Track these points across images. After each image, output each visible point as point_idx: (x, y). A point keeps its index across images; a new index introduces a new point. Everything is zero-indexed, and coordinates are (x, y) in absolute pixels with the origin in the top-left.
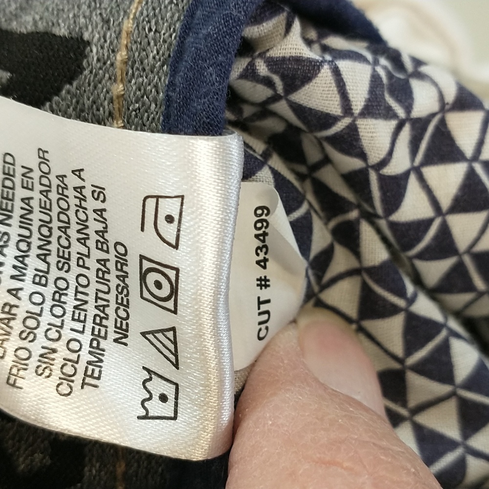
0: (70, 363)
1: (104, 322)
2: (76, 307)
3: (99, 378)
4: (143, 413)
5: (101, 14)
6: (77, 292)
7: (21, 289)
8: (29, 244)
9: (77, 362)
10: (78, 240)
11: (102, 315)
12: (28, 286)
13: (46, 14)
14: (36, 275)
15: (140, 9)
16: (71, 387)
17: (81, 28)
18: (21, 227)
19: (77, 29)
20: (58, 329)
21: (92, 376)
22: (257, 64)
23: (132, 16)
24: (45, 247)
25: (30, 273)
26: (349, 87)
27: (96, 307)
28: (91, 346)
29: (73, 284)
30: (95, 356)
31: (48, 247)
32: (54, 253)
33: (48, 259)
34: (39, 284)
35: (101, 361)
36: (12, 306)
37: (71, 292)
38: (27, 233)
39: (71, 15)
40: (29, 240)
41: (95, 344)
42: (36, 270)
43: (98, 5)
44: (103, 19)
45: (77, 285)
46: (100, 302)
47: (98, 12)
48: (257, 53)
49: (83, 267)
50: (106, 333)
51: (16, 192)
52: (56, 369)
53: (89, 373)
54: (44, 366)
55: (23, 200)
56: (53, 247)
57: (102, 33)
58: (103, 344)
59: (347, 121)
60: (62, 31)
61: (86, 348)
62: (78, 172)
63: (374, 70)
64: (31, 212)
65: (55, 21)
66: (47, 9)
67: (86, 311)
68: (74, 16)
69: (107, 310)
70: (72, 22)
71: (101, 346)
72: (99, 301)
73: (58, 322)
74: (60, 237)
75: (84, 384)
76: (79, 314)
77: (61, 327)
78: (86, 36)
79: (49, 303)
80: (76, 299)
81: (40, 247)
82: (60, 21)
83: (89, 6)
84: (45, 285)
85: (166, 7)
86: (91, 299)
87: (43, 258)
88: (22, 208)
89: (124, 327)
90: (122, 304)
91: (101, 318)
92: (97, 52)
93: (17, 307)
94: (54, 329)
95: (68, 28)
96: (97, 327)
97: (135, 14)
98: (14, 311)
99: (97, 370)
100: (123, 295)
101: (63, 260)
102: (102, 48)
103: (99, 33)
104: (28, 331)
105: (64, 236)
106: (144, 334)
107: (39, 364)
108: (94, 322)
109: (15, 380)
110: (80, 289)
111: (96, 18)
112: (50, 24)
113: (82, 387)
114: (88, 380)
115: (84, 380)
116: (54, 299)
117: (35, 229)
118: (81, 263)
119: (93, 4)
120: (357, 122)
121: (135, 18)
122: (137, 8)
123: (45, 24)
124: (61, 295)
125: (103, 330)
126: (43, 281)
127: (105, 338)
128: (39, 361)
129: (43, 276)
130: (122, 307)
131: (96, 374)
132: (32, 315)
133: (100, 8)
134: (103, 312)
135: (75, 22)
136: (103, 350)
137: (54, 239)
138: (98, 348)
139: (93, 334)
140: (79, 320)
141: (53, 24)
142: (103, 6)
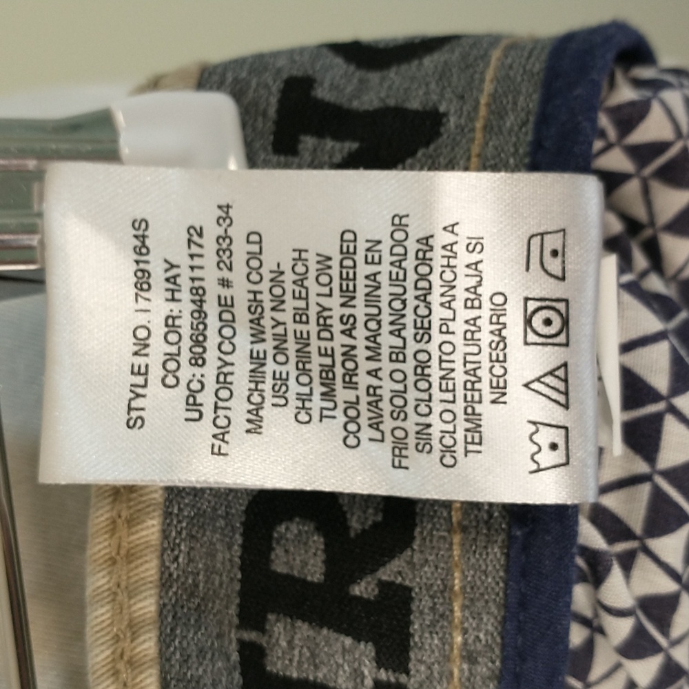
0: (447, 435)
1: (477, 386)
2: (442, 378)
3: (480, 443)
4: (535, 467)
6: (441, 361)
7: (380, 369)
8: (379, 323)
9: (454, 432)
10: (442, 305)
11: (473, 379)
12: (386, 366)
14: (391, 354)
16: (454, 458)
18: (366, 306)
20: (427, 403)
21: (473, 443)
24: (398, 322)
25: (385, 352)
27: (466, 372)
28: (466, 413)
29: (435, 354)
30: (473, 423)
31: (402, 321)
32: (410, 326)
33: (403, 333)
34: (397, 361)
35: (480, 426)
36: (375, 388)
37: (435, 362)
38: (375, 311)
40: (378, 318)
41: (470, 410)
42: (391, 347)
45: (440, 353)
46: (469, 366)
49: (448, 332)
50: (481, 396)
51: (358, 270)
52: (435, 443)
53: (469, 440)
54: (422, 442)
55: (367, 277)
56: (409, 319)
58: (478, 409)
61: (461, 416)
62: (451, 229)
64: (378, 288)
67: (453, 379)
69: (479, 373)
71: (477, 411)
72: (467, 365)
73: (425, 396)
74: (416, 307)
75: (467, 452)
76: (447, 384)
77: (430, 400)
79: (411, 379)
80: (441, 369)
81: (392, 323)
84: (404, 361)
86: (459, 365)
87: (397, 333)
88: (366, 286)
89: (501, 384)
90: (498, 361)
91: (473, 383)
92: (455, 122)
93: (380, 387)
94: (423, 404)
96: (469, 393)
98: (378, 392)
99: (477, 435)
100: (498, 351)
101: (421, 332)
102: (459, 118)
104: (398, 410)
105: (422, 304)
106: (526, 385)
107: (418, 441)
108: (465, 389)
109: (400, 462)
110: (444, 357)
113: (466, 456)
114: (470, 447)
115: (466, 448)
116: (416, 374)
117: (384, 305)
118: (444, 328)
124: (423, 369)
125: (476, 395)
126: (401, 357)
127: (480, 402)
128: (417, 438)
129: (399, 352)
130: (497, 364)
131: (477, 440)
132: (396, 394)
134: (475, 375)
136: (480, 415)
137: (409, 311)
138: (473, 414)
139: (465, 401)
140: (447, 391)
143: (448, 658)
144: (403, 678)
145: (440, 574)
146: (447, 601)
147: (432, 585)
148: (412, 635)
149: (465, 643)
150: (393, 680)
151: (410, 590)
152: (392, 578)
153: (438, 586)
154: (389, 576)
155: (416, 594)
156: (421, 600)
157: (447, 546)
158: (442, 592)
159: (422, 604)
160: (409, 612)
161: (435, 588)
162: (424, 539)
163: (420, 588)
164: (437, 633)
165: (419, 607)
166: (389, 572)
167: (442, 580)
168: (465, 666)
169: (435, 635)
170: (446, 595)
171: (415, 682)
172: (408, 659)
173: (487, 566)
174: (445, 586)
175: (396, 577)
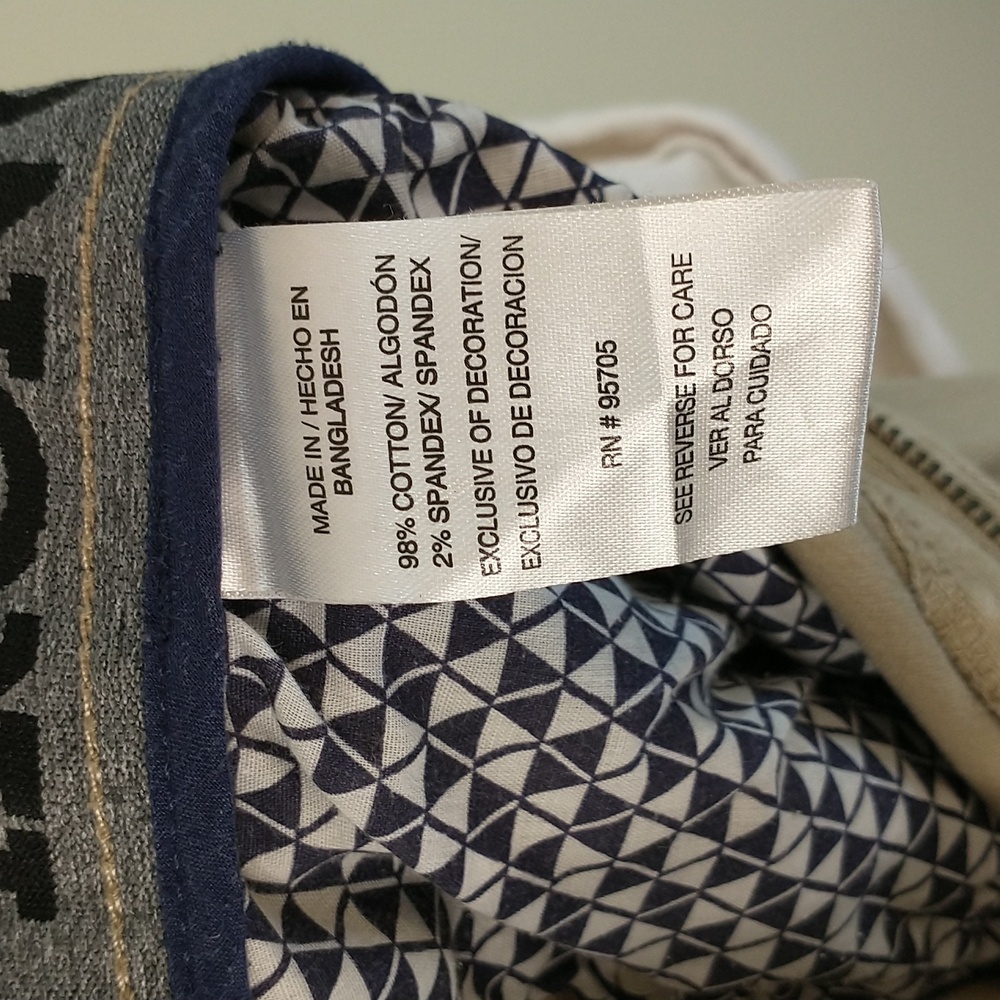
5: (75, 139)
13: (13, 146)
15: (118, 130)
17: (53, 154)
19: (50, 156)
22: (259, 156)
23: (110, 137)
26: (363, 144)
39: (41, 144)
43: (71, 131)
44: (78, 144)
47: (73, 137)
48: (256, 146)
57: (78, 156)
59: (375, 181)
60: (32, 158)
63: (385, 121)
65: (24, 151)
66: (14, 141)
68: (45, 144)
70: (43, 150)
78: (59, 160)
82: (30, 151)
83: (61, 133)
85: (147, 124)
92: (72, 173)
95: (39, 155)
97: (114, 134)
102: (77, 168)
103: (74, 156)
111: (69, 143)
112: (19, 154)
119: (65, 131)
120: (387, 179)
121: (113, 139)
122: (115, 129)
123: (12, 154)
133: (74, 133)
135: (46, 149)
141: (22, 154)
142: (76, 131)
143: (86, 797)
144: (38, 825)
145: (67, 699)
146: (80, 730)
147: (59, 712)
148: (41, 773)
149: (106, 780)
150: (28, 829)
151: (35, 719)
152: (14, 709)
153: (67, 713)
154: (11, 705)
155: (42, 724)
156: (48, 731)
157: (74, 666)
158: (72, 720)
159: (49, 736)
160: (36, 746)
161: (63, 716)
162: (47, 659)
163: (46, 718)
164: (71, 769)
165: (46, 739)
166: (9, 701)
167: (71, 705)
168: (109, 806)
169: (68, 772)
170: (77, 722)
171: (54, 829)
172: (40, 802)
173: (120, 685)
174: (75, 713)
175: (18, 707)
